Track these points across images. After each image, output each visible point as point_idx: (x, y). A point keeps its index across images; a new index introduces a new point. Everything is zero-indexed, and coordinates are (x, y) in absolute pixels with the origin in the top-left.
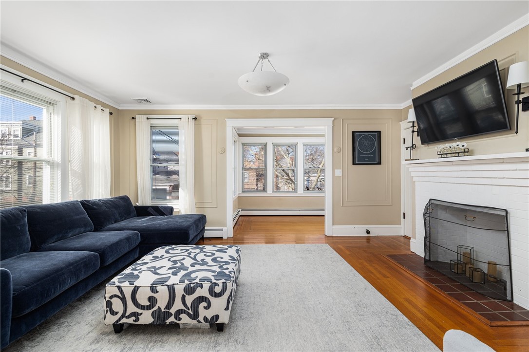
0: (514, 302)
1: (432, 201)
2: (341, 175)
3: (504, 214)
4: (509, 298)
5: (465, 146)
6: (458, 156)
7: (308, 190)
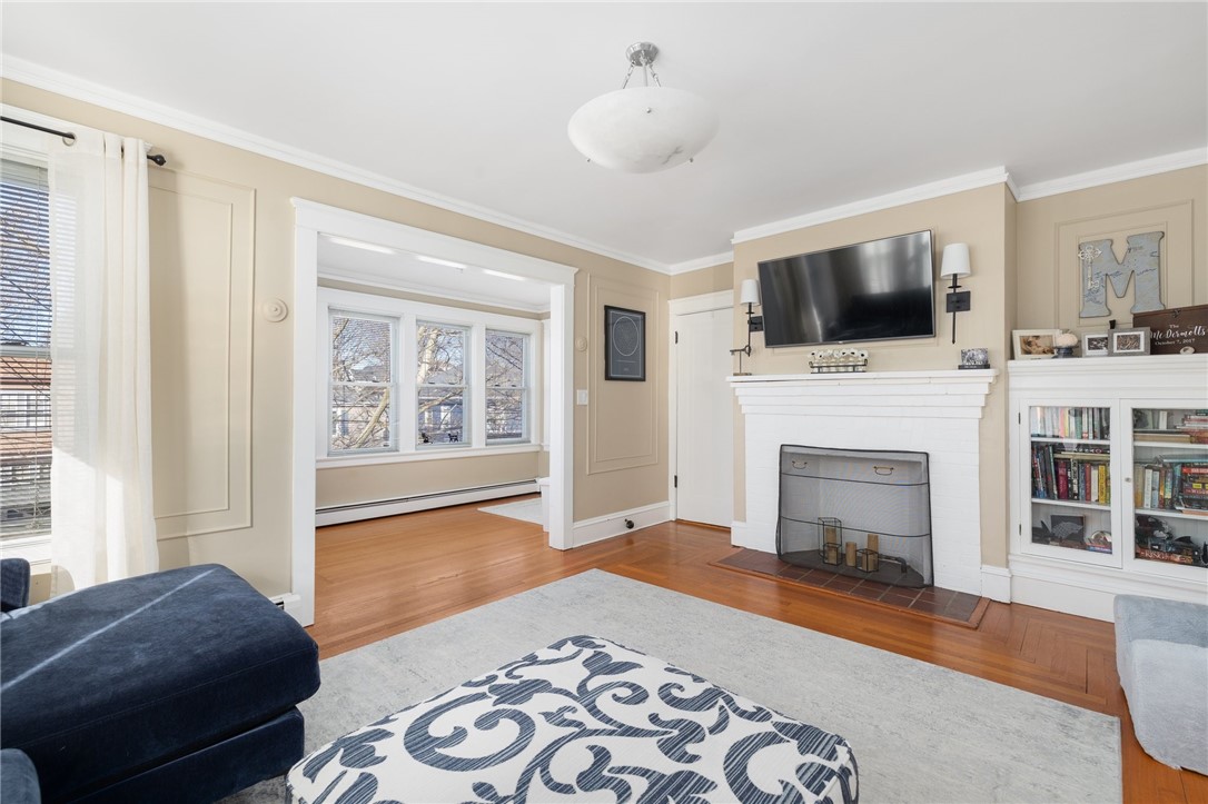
0: (936, 585)
1: (786, 449)
2: (587, 403)
3: (922, 459)
4: (926, 582)
5: (866, 356)
6: (854, 371)
7: (426, 441)
